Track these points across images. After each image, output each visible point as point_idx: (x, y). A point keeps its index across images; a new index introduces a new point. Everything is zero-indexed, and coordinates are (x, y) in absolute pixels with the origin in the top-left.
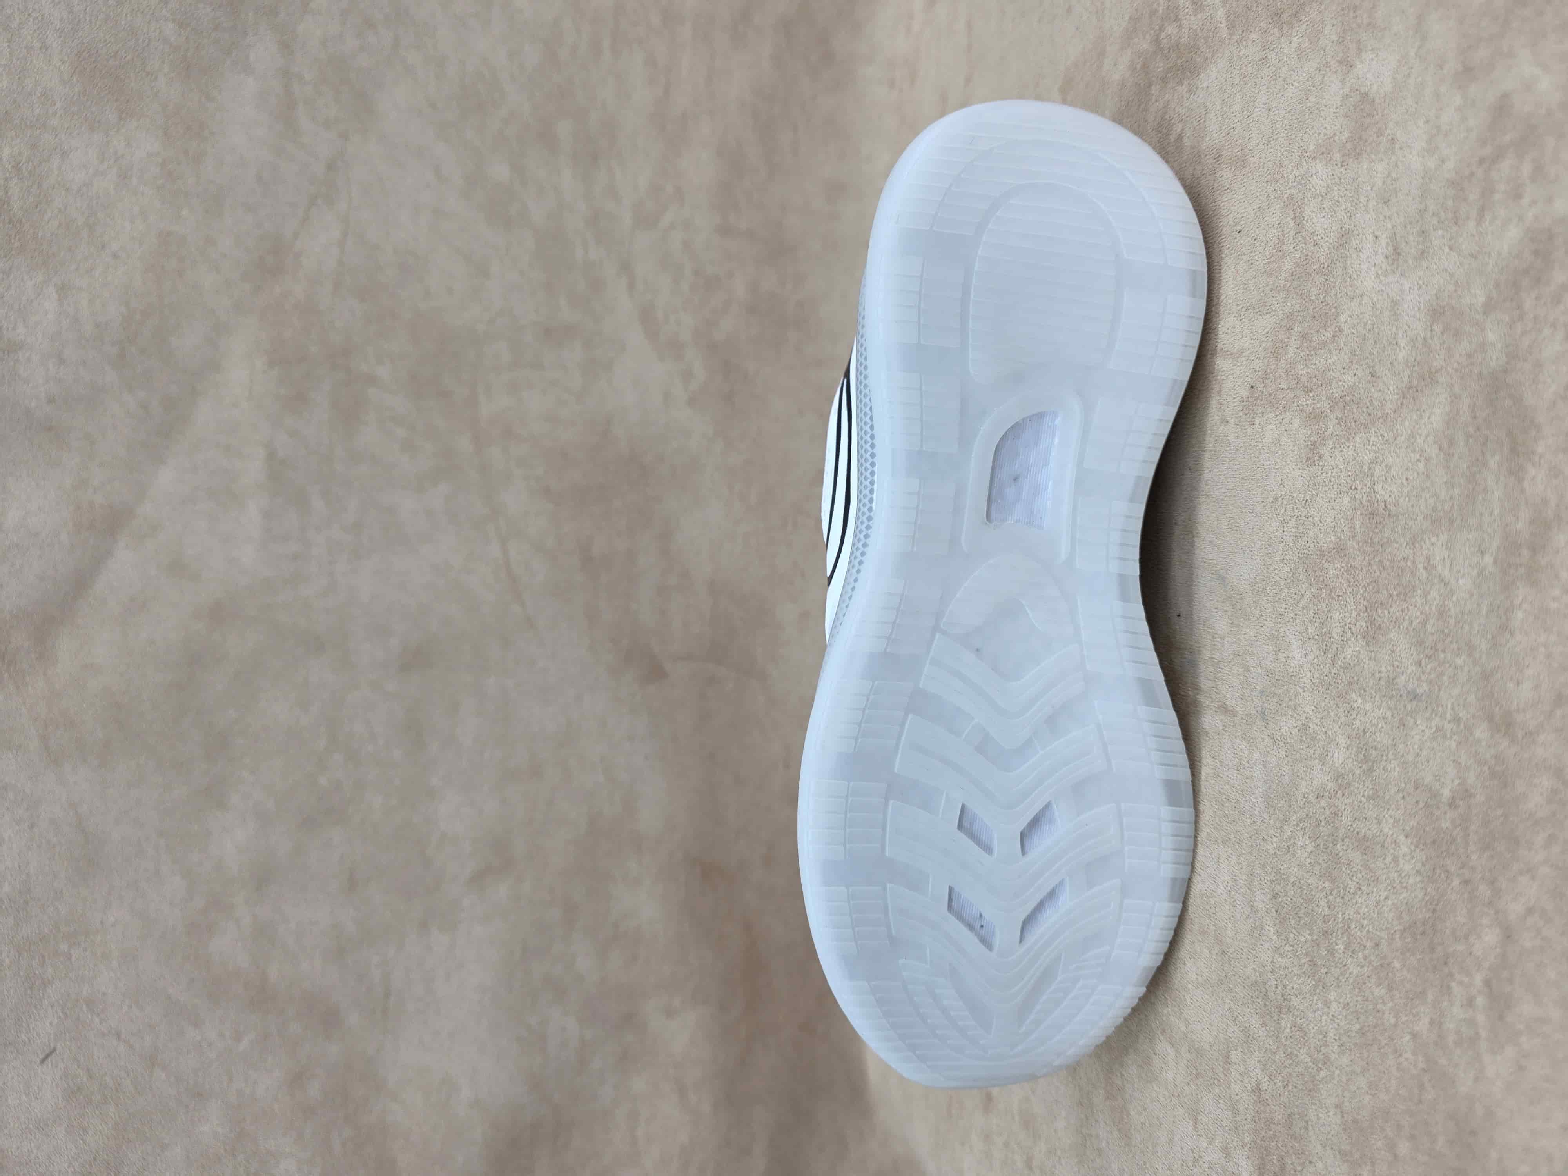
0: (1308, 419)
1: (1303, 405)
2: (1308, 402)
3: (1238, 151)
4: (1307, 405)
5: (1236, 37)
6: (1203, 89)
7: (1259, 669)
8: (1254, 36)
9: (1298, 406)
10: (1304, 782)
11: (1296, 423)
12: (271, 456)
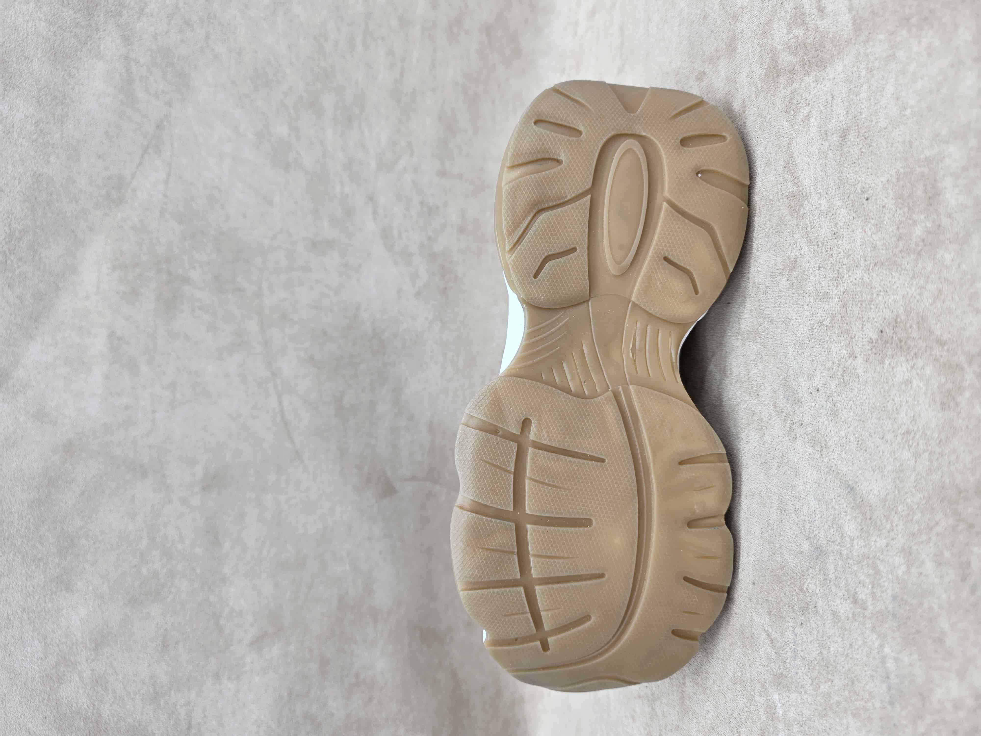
0: (942, 368)
1: (937, 356)
4: (941, 356)
5: (861, 39)
6: (829, 80)
8: (882, 37)
9: (931, 355)
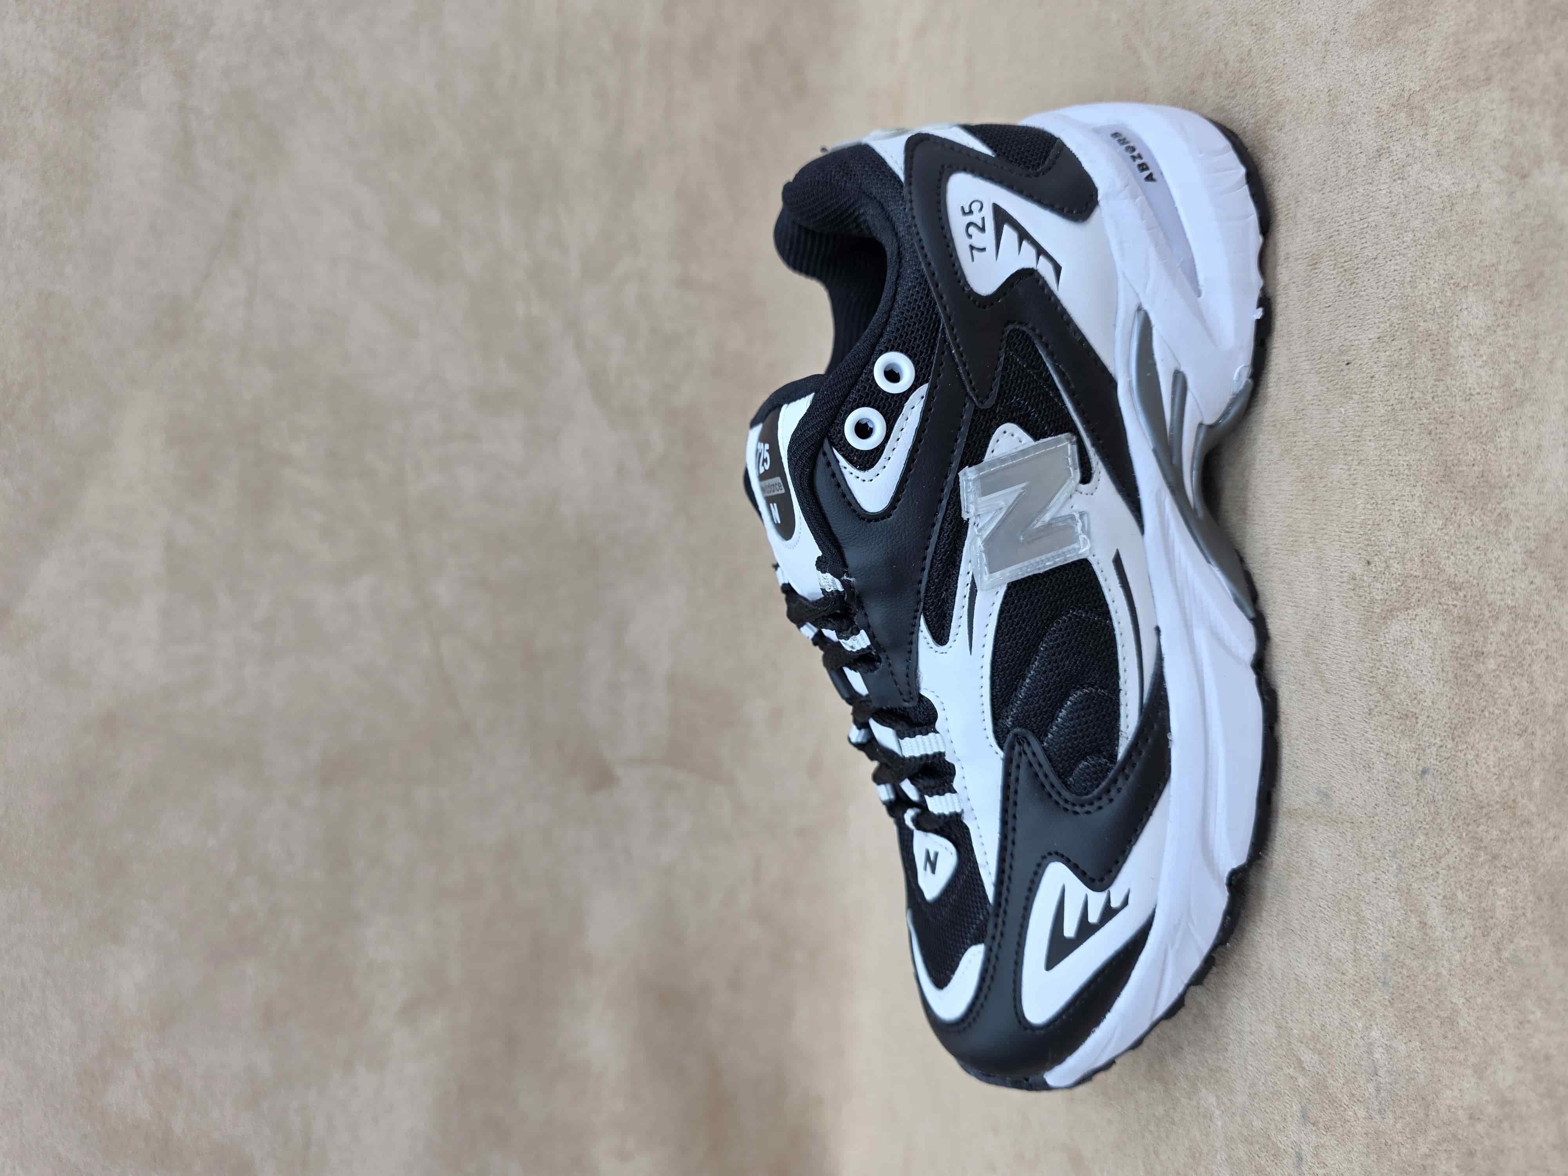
0: (1455, 624)
1: (1448, 605)
2: (1455, 602)
3: (1345, 262)
4: (1455, 606)
7: (1381, 927)
9: (1440, 603)
10: (1448, 1092)
11: (1436, 626)
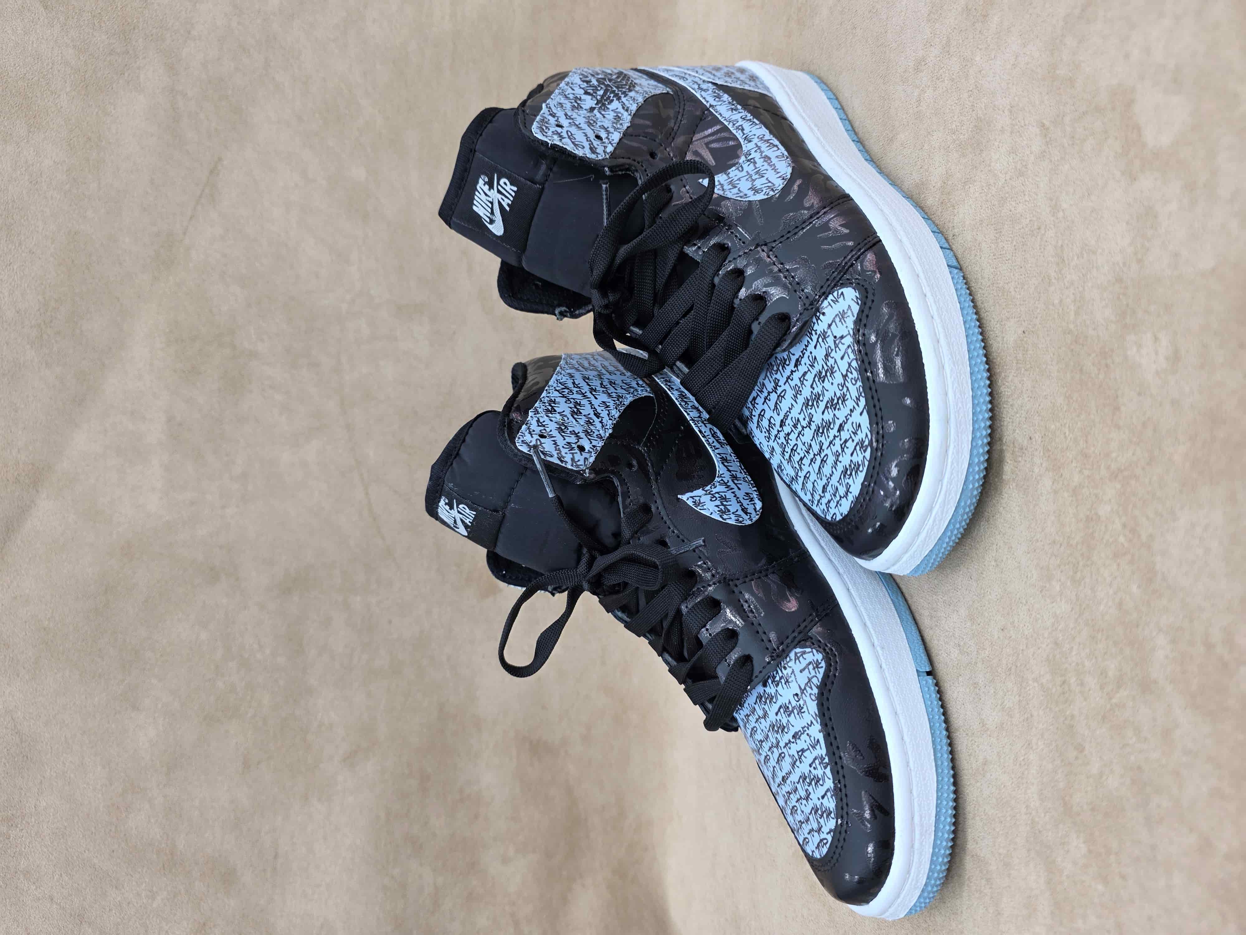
12: (170, 420)
